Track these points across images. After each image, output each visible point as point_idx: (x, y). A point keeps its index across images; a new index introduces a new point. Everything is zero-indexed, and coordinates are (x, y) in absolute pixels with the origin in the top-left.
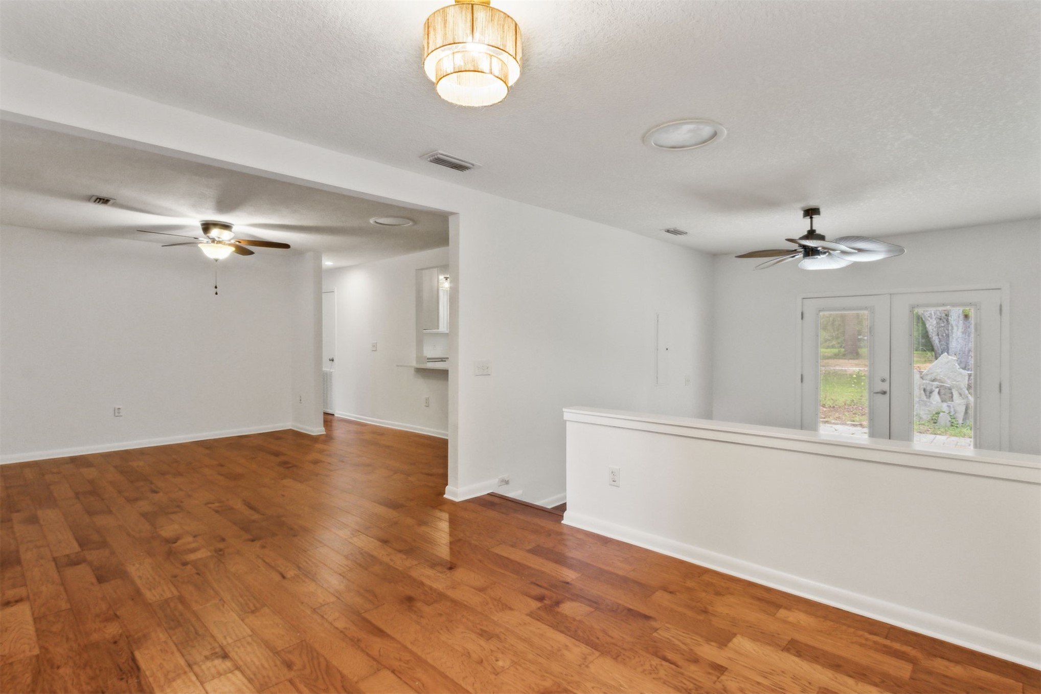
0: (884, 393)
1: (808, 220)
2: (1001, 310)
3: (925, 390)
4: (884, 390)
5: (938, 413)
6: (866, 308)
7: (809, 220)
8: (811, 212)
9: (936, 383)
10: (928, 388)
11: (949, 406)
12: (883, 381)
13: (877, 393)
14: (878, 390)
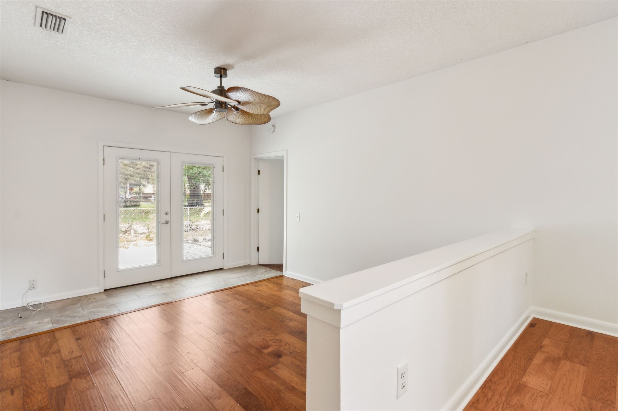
1: (218, 77)
2: (223, 169)
4: (168, 221)
6: (155, 161)
8: (221, 72)
12: (167, 214)
13: (162, 224)
14: (163, 221)
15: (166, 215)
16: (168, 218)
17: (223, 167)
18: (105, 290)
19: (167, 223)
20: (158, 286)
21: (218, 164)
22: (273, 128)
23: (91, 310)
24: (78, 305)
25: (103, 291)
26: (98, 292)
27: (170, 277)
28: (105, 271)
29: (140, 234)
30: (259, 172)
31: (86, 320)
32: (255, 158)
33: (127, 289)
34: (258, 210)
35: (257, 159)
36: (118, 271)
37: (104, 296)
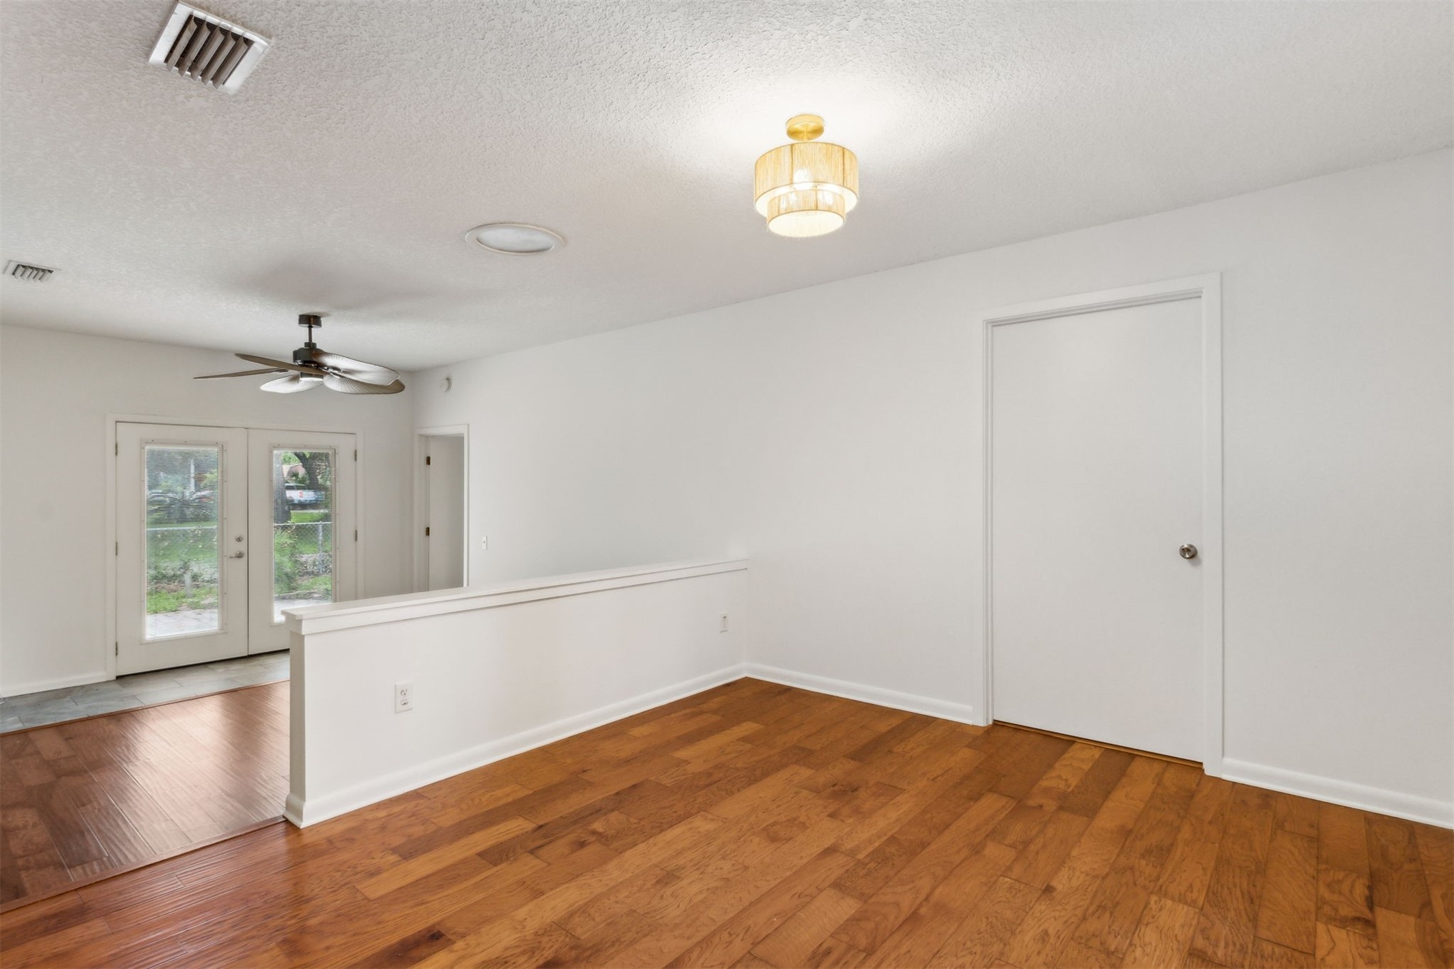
1: (305, 329)
2: (356, 455)
4: (241, 552)
7: (307, 329)
8: (310, 320)
12: (239, 540)
13: (231, 557)
14: (233, 553)
15: (240, 543)
16: (242, 547)
17: (356, 451)
18: (118, 678)
19: (240, 556)
20: (220, 669)
21: (344, 447)
22: (446, 383)
23: (91, 704)
24: (66, 699)
25: (115, 678)
26: (105, 680)
27: (246, 654)
28: (119, 644)
29: (208, 581)
30: (428, 461)
31: (84, 716)
32: (421, 435)
33: (160, 675)
34: (428, 530)
35: (427, 438)
36: (143, 643)
37: (116, 686)
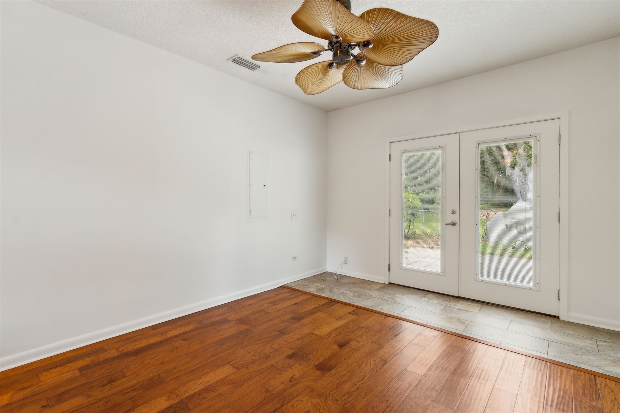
0: (454, 224)
2: (559, 139)
3: (506, 225)
4: (455, 222)
5: (515, 242)
6: (440, 148)
9: (514, 221)
10: (509, 224)
11: (523, 237)
12: (453, 213)
13: (448, 225)
14: (449, 221)
16: (455, 218)
18: (389, 284)
26: (383, 283)
27: (457, 295)
28: (390, 265)
36: (401, 268)
